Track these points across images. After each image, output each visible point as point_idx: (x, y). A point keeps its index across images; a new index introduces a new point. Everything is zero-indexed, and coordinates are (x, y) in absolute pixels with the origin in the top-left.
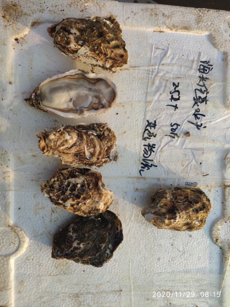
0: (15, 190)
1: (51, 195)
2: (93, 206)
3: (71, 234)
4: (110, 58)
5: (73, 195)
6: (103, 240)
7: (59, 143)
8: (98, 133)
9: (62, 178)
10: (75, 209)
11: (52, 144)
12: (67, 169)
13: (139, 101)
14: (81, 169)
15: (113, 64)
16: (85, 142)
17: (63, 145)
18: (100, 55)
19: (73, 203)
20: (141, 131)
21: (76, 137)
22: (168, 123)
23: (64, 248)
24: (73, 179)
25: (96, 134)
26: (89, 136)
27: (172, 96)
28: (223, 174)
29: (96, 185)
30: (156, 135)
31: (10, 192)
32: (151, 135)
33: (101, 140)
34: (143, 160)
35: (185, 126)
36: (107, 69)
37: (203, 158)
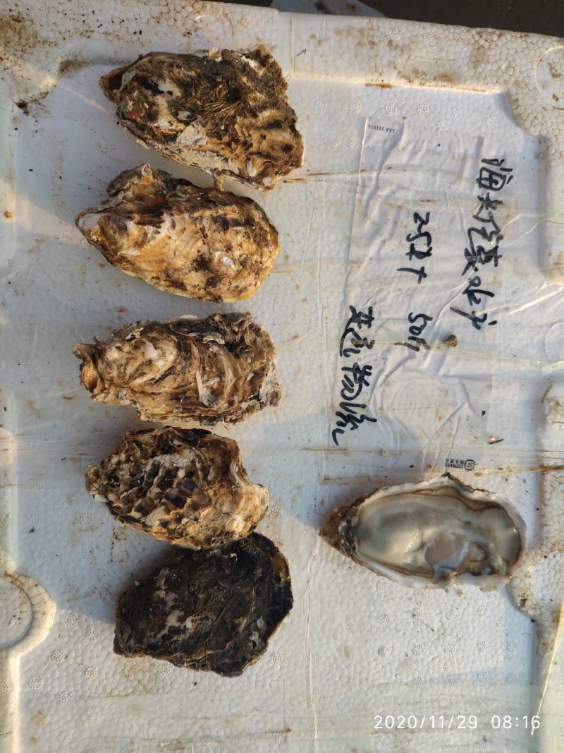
0: (21, 485)
1: (112, 497)
2: (218, 523)
3: (162, 594)
4: (259, 153)
5: (167, 498)
6: (242, 609)
7: (130, 370)
8: (229, 337)
9: (139, 454)
10: (170, 532)
11: (114, 373)
12: (152, 430)
13: (331, 260)
14: (186, 432)
15: (266, 168)
16: (196, 362)
17: (143, 374)
18: (233, 146)
19: (167, 517)
20: (337, 332)
21: (175, 351)
22: (403, 314)
23: (144, 631)
24: (167, 457)
25: (222, 342)
26: (207, 346)
27: (412, 246)
28: (538, 439)
29: (224, 472)
30: (373, 342)
31: (9, 490)
32: (360, 343)
33: (237, 356)
34: (342, 405)
35: (445, 321)
36: (249, 180)
37: (489, 399)
